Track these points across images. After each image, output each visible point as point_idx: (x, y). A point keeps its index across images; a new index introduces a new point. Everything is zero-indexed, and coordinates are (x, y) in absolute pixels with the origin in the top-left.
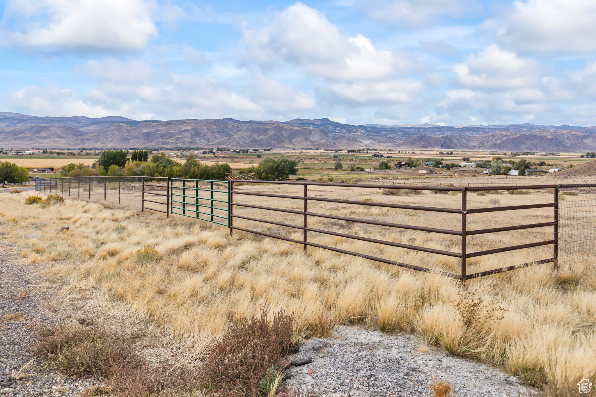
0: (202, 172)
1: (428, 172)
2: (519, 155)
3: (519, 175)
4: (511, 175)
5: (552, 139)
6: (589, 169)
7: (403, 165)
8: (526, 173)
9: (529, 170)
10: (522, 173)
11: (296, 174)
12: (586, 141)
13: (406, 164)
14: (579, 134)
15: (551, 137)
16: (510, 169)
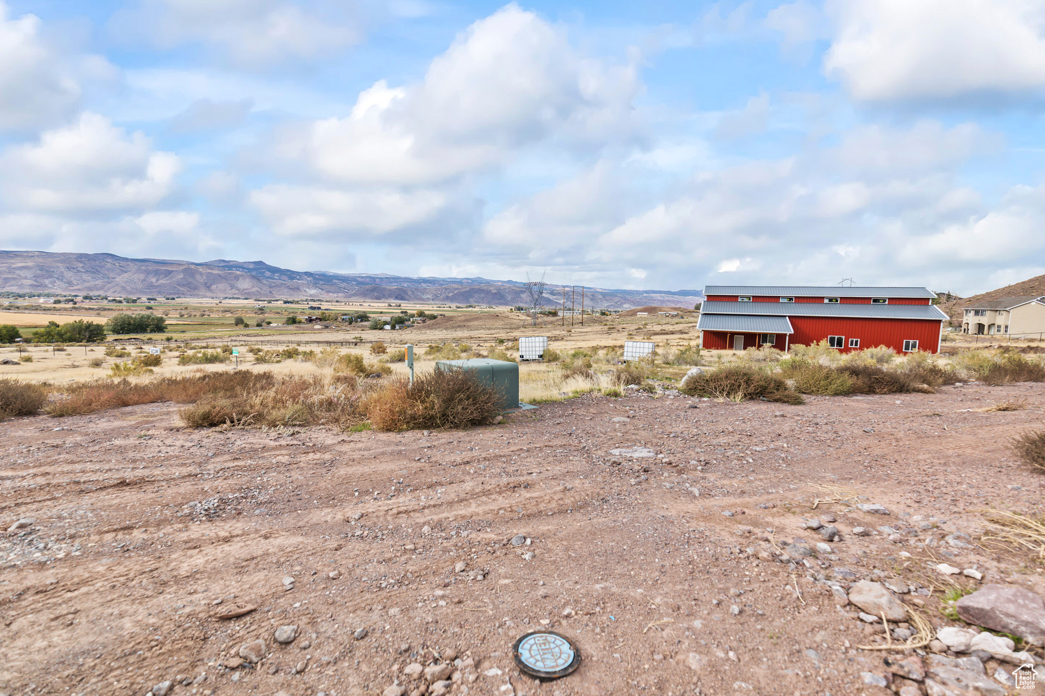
4: (384, 329)
7: (313, 320)
8: (397, 327)
9: (401, 325)
10: (393, 328)
11: (164, 332)
13: (317, 318)
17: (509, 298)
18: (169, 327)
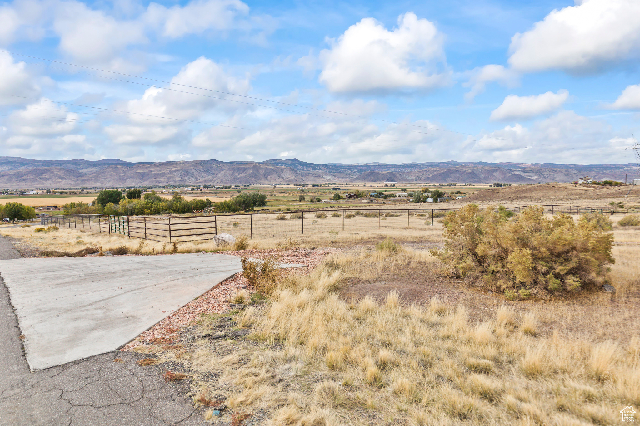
0: (183, 206)
1: (369, 201)
2: (445, 186)
3: (433, 202)
4: (427, 202)
5: (470, 173)
6: (480, 196)
7: (352, 196)
8: (439, 200)
9: (440, 198)
10: (435, 201)
11: (265, 206)
12: (495, 174)
13: (354, 195)
14: (490, 169)
15: (469, 171)
16: (427, 198)
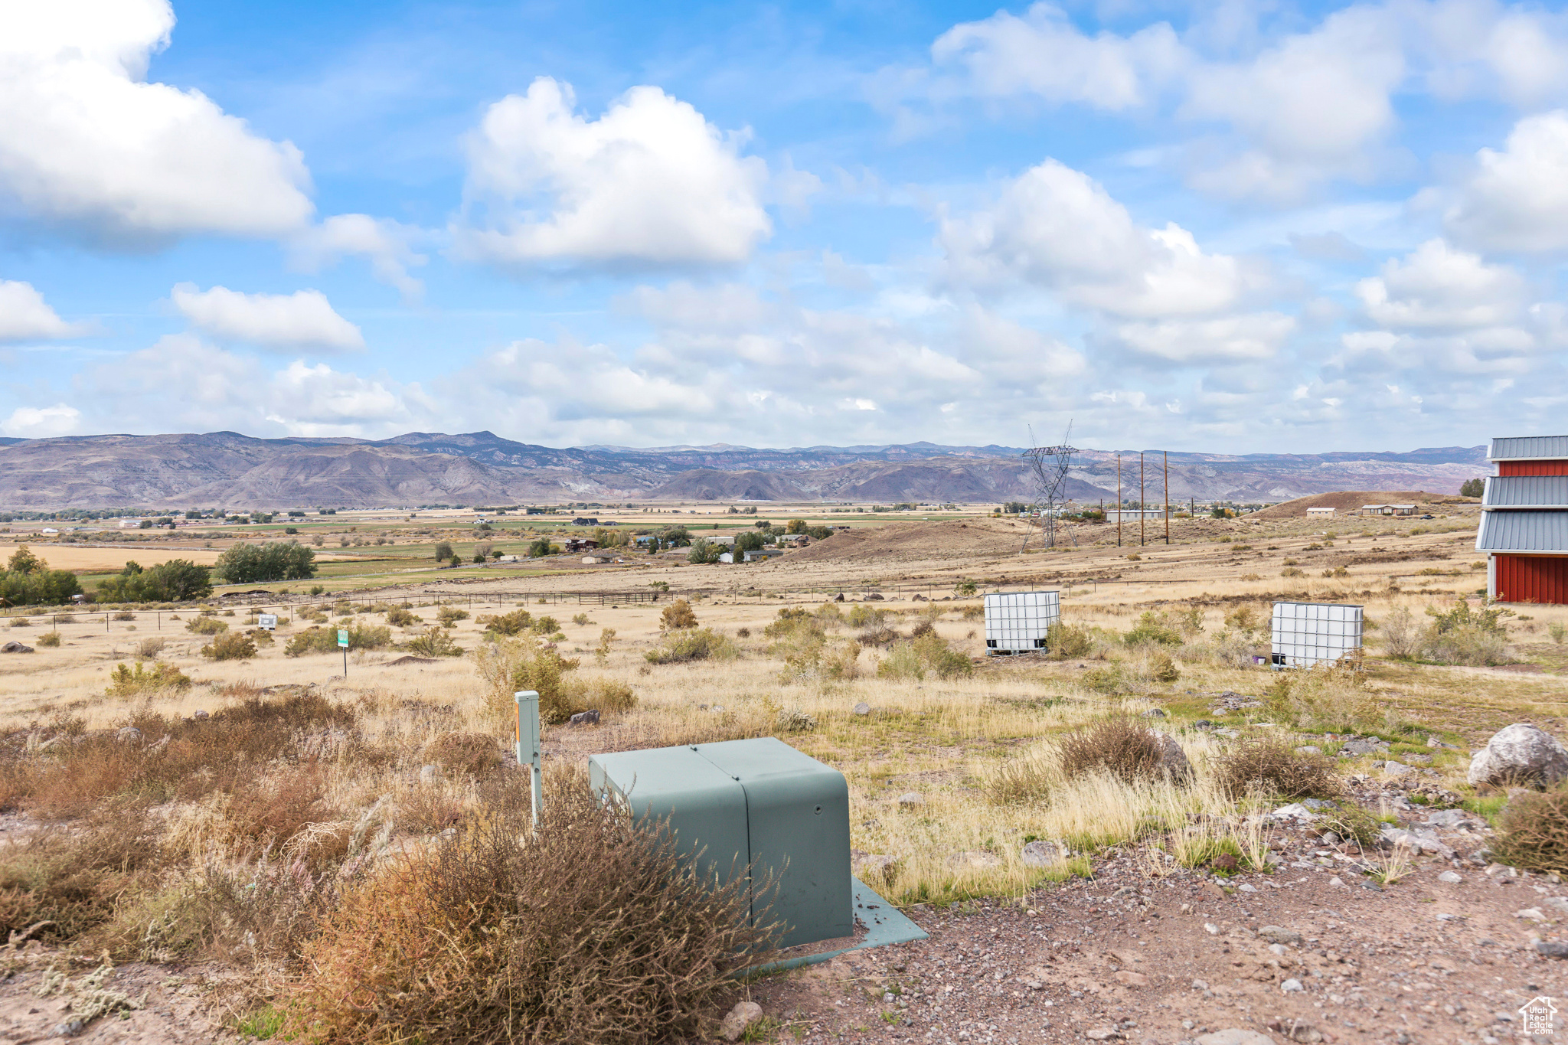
3: (734, 562)
4: (721, 563)
7: (582, 545)
9: (753, 553)
11: (311, 577)
13: (588, 543)
15: (959, 471)
17: (992, 485)
18: (320, 567)
